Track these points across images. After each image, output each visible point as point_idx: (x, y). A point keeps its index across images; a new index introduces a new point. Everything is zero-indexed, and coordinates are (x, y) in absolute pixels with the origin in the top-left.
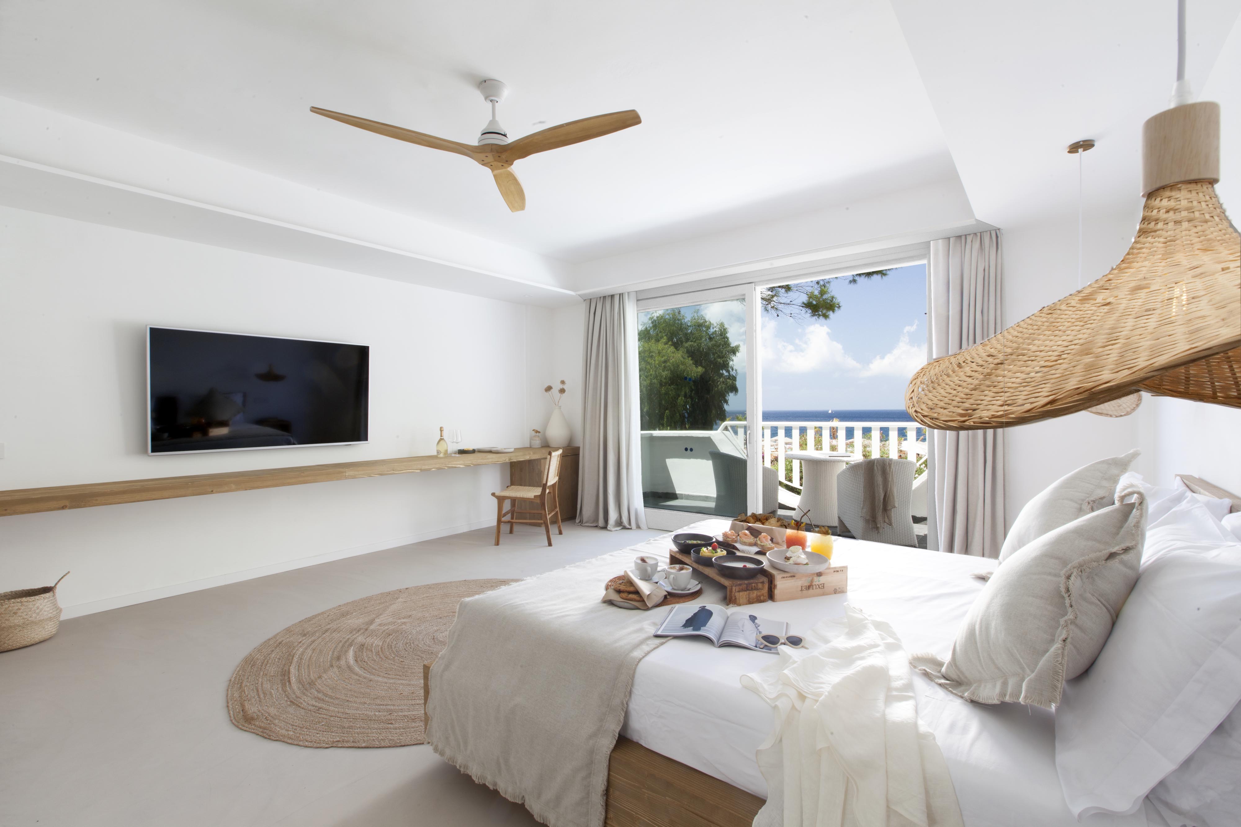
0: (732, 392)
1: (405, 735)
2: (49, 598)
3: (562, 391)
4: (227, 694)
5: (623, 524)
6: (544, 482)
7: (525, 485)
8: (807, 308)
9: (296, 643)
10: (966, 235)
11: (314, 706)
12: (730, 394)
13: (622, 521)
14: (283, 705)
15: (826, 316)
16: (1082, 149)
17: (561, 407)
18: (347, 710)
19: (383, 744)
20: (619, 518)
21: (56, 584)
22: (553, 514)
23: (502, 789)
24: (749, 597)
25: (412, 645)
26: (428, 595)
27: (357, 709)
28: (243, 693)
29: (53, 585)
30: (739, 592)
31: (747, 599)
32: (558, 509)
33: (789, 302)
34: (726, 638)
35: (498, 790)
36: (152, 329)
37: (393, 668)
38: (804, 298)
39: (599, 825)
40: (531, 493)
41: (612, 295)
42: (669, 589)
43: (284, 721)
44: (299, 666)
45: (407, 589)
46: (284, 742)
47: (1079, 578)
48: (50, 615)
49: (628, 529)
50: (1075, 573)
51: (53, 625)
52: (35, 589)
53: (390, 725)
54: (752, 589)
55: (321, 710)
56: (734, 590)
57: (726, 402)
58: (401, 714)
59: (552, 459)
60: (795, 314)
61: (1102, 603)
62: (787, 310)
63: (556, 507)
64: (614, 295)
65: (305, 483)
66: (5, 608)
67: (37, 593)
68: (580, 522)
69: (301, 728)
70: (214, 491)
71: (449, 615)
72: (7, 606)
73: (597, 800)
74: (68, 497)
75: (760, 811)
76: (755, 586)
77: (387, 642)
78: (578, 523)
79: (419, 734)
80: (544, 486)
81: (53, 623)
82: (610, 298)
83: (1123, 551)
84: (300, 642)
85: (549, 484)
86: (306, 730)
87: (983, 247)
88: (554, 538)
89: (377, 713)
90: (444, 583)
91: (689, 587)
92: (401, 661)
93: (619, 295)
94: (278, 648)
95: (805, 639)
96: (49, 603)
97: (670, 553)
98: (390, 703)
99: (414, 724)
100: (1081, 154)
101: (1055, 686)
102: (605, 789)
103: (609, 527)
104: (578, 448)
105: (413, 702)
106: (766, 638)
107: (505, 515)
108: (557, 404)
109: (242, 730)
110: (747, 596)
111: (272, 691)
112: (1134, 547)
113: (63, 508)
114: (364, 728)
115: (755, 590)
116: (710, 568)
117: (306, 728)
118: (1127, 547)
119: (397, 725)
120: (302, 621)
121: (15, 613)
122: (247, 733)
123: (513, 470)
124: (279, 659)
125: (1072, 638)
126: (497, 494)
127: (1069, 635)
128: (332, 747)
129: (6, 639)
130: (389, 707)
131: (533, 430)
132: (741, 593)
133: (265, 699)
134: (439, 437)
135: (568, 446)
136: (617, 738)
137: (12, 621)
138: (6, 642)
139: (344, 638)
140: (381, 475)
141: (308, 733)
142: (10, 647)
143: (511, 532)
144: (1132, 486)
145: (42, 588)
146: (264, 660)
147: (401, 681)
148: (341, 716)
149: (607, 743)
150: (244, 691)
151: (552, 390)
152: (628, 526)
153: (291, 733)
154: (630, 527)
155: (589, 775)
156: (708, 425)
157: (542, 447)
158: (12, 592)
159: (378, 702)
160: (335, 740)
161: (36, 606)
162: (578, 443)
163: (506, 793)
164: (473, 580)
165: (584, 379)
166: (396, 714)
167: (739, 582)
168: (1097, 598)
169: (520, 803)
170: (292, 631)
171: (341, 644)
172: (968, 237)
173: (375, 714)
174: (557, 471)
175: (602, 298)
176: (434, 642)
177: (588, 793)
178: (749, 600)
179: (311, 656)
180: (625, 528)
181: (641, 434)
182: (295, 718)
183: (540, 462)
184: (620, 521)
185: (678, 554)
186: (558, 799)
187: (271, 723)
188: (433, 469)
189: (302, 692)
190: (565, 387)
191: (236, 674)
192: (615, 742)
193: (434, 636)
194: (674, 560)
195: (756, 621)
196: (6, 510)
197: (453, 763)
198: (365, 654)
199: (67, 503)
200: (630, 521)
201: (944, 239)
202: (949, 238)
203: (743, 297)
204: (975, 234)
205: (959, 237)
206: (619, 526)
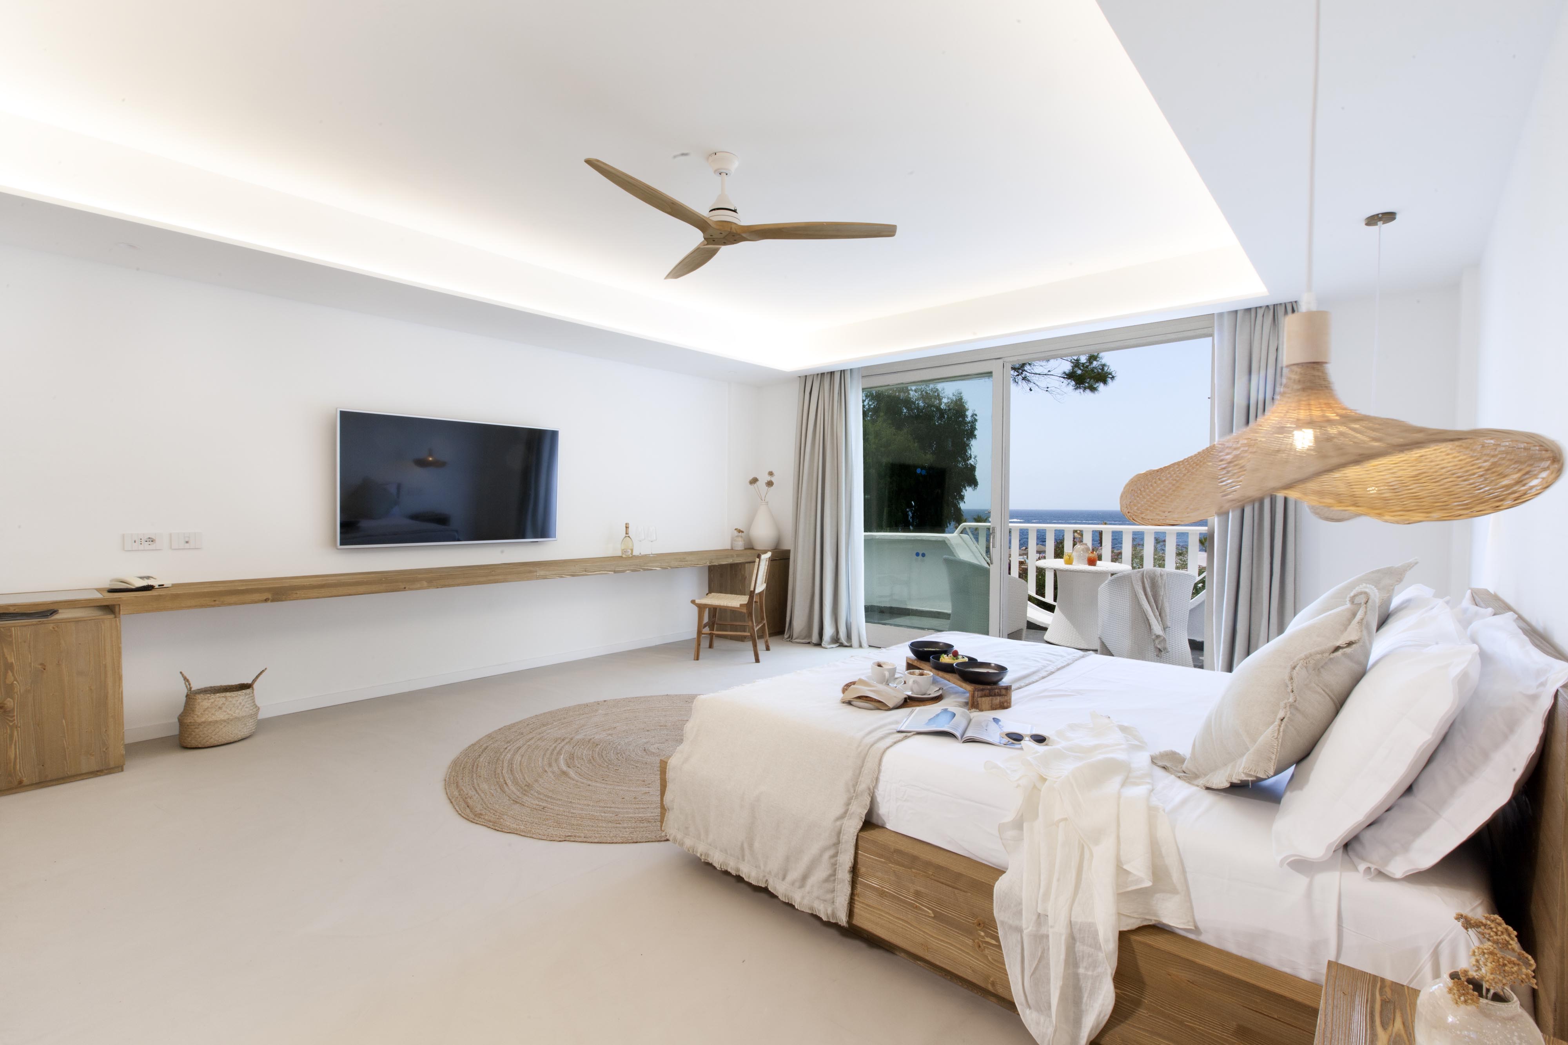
0: (970, 486)
1: (635, 833)
2: (249, 694)
3: (770, 484)
4: (447, 792)
5: (840, 641)
6: (752, 589)
7: (726, 593)
8: (1069, 379)
9: (503, 749)
10: (1256, 308)
11: (538, 805)
12: (967, 488)
13: (838, 637)
14: (506, 803)
15: (1093, 389)
16: (1382, 222)
17: (768, 502)
18: (572, 810)
19: (615, 841)
20: (835, 634)
21: (254, 681)
22: (760, 626)
23: (745, 874)
24: (992, 703)
25: (624, 755)
26: (629, 708)
27: (582, 809)
28: (462, 792)
29: (250, 682)
30: (981, 697)
31: (990, 704)
32: (765, 621)
33: (1046, 372)
34: (969, 734)
35: (741, 875)
36: (342, 413)
37: (609, 775)
38: (1067, 367)
39: (845, 900)
40: (735, 601)
41: (831, 372)
42: (909, 693)
43: (512, 817)
44: (511, 770)
45: (605, 701)
46: (517, 834)
47: (1304, 668)
48: (251, 712)
49: (846, 646)
50: (1300, 664)
51: (253, 723)
52: (232, 686)
53: (618, 825)
54: (995, 695)
55: (546, 809)
56: (976, 695)
57: (962, 498)
58: (626, 816)
59: (761, 563)
60: (1052, 388)
61: (1326, 693)
62: (1043, 382)
63: (762, 619)
64: (834, 372)
65: (495, 583)
66: (212, 702)
67: (234, 689)
68: (789, 637)
69: (531, 823)
70: (407, 588)
71: (656, 728)
72: (213, 700)
73: (844, 875)
74: (269, 590)
75: (1000, 878)
76: (998, 692)
77: (597, 752)
78: (787, 639)
79: (649, 833)
80: (752, 594)
81: (253, 720)
82: (829, 375)
83: (1345, 645)
84: (506, 748)
85: (757, 591)
86: (536, 825)
87: (1276, 322)
88: (762, 654)
89: (603, 814)
90: (645, 697)
91: (929, 692)
92: (616, 769)
93: (840, 372)
94: (484, 753)
95: (1049, 738)
96: (249, 699)
97: (907, 661)
98: (613, 805)
99: (642, 825)
100: (1380, 227)
101: (1270, 758)
102: (852, 866)
103: (823, 644)
104: (788, 552)
105: (638, 807)
106: (1009, 735)
107: (705, 626)
108: (763, 499)
109: (473, 822)
110: (990, 702)
111: (491, 791)
112: (1357, 641)
113: (266, 600)
114: (592, 826)
115: (998, 696)
116: (950, 674)
117: (536, 824)
118: (1351, 642)
119: (626, 825)
120: (502, 728)
121: (220, 708)
122: (478, 825)
123: (712, 576)
124: (489, 763)
125: (1289, 717)
126: (698, 601)
127: (1286, 715)
128: (565, 841)
129: (213, 734)
130: (613, 809)
131: (736, 529)
132: (984, 699)
133: (486, 798)
134: (625, 534)
135: (775, 549)
136: (863, 820)
137: (218, 717)
138: (213, 737)
139: (550, 746)
140: (573, 576)
141: (538, 827)
142: (216, 742)
143: (711, 646)
145: (239, 684)
146: (474, 763)
147: (621, 788)
148: (568, 815)
149: (854, 825)
150: (462, 790)
151: (758, 483)
152: (846, 643)
153: (522, 827)
154: (849, 644)
155: (836, 855)
156: (938, 525)
157: (746, 549)
158: (211, 687)
159: (602, 804)
160: (567, 835)
161: (238, 702)
162: (787, 545)
163: (749, 878)
164: (676, 695)
165: (797, 470)
166: (622, 816)
167: (981, 687)
168: (1321, 688)
169: (763, 886)
170: (494, 738)
171: (549, 752)
172: (1258, 310)
173: (601, 815)
174: (765, 577)
175: (819, 376)
176: (647, 753)
177: (835, 871)
178: (991, 706)
179: (521, 761)
180: (842, 645)
181: (865, 536)
182: (523, 815)
183: (745, 567)
184: (837, 637)
185: (916, 662)
186: (805, 878)
187: (500, 818)
188: (628, 571)
189: (522, 793)
190: (773, 479)
191: (449, 775)
192: (862, 824)
193: (645, 748)
194: (910, 666)
195: (1000, 723)
196: (215, 601)
197: (693, 852)
198: (576, 762)
199: (269, 596)
200: (849, 637)
201: (1230, 312)
202: (1236, 312)
203: (989, 374)
204: (1268, 306)
205: (1249, 310)
206: (838, 642)
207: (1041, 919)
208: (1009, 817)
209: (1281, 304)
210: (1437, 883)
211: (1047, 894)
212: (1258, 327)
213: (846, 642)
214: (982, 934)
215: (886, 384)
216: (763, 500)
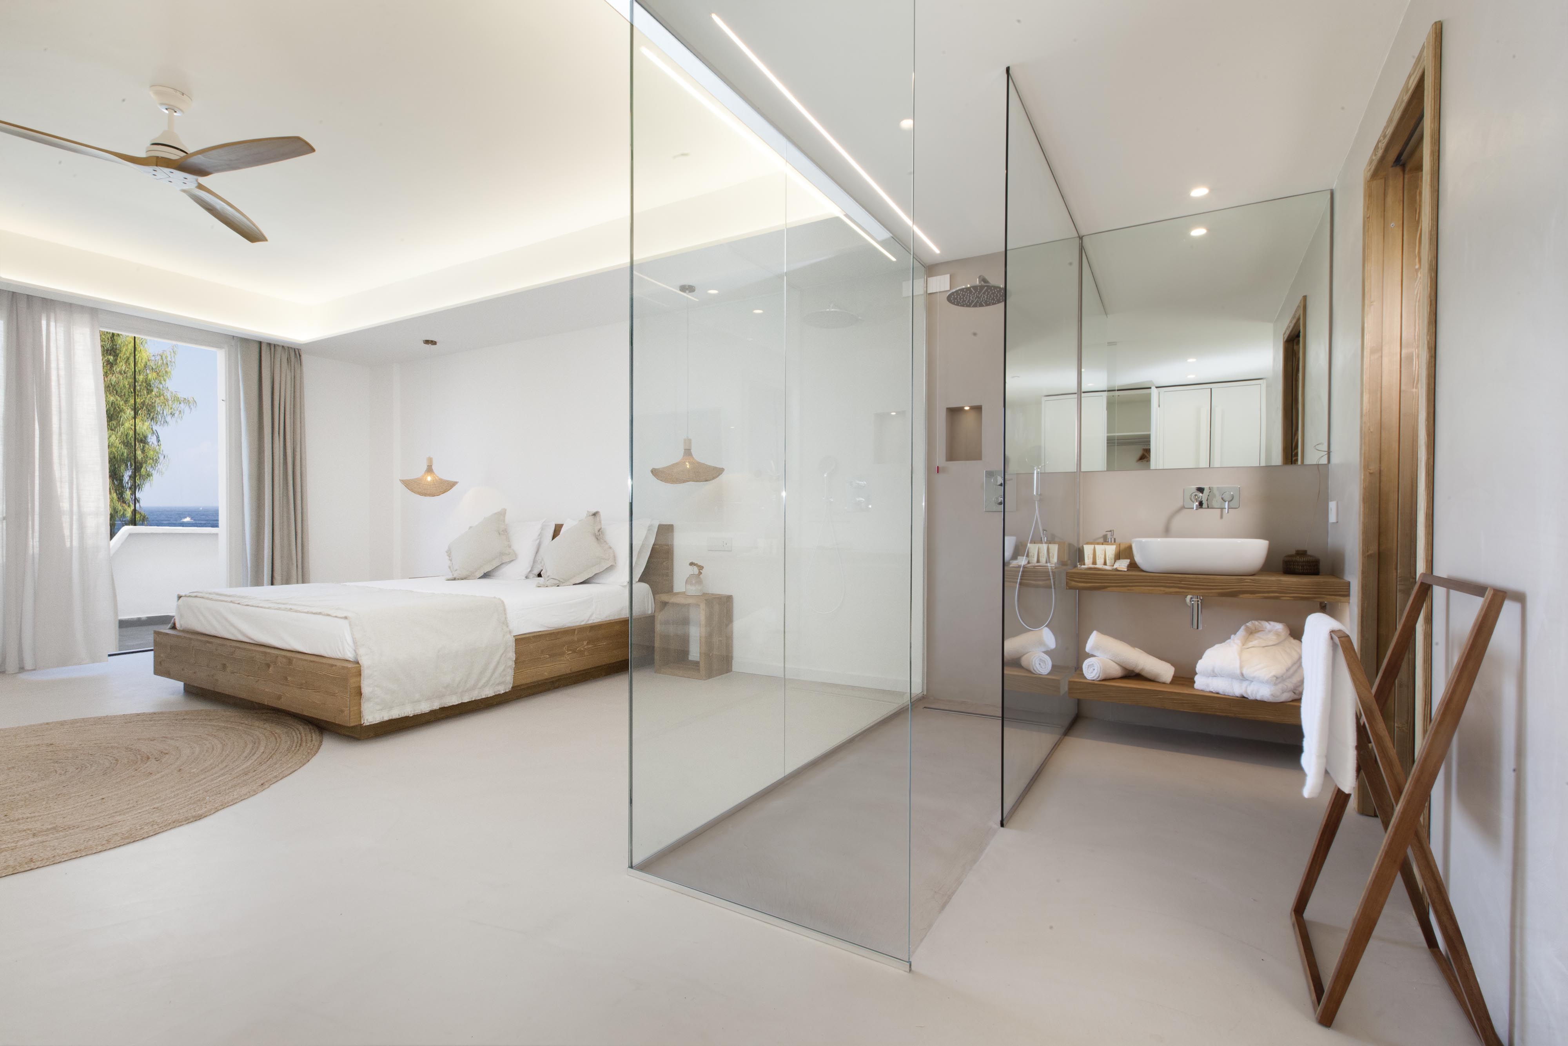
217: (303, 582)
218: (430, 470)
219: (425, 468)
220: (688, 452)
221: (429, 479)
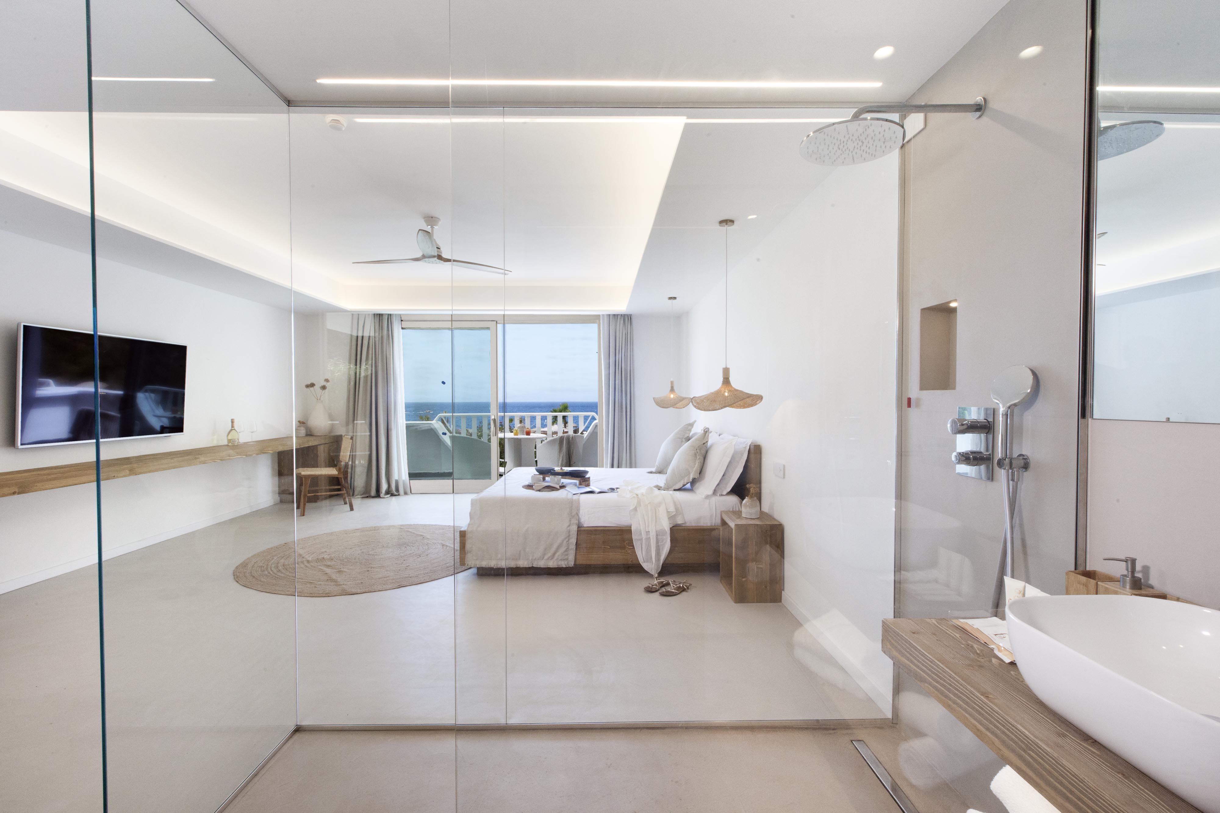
3: (324, 388)
6: (346, 461)
13: (390, 490)
16: (672, 299)
17: (322, 401)
20: (388, 488)
24: (585, 484)
35: (518, 566)
36: (23, 327)
39: (573, 557)
41: (381, 314)
56: (581, 482)
73: (573, 547)
75: (632, 527)
80: (346, 464)
93: (388, 315)
102: (577, 542)
103: (382, 495)
104: (340, 437)
106: (610, 489)
113: (14, 493)
115: (587, 481)
116: (565, 476)
131: (298, 420)
134: (230, 428)
135: (329, 435)
136: (577, 525)
144: (705, 427)
149: (575, 527)
151: (315, 387)
154: (397, 494)
155: (569, 541)
157: (307, 435)
162: (337, 432)
167: (582, 478)
177: (569, 547)
180: (392, 495)
181: (406, 424)
186: (553, 556)
190: (327, 384)
197: (488, 566)
199: (17, 490)
200: (397, 490)
201: (607, 315)
202: (610, 315)
203: (488, 328)
204: (621, 315)
205: (615, 315)
206: (389, 494)
207: (648, 533)
208: (632, 508)
209: (626, 315)
210: (732, 494)
211: (648, 526)
212: (618, 325)
213: (396, 492)
214: (628, 546)
215: (419, 327)
216: (319, 399)
217: (631, 467)
218: (672, 390)
219: (670, 388)
220: (726, 381)
221: (672, 396)
